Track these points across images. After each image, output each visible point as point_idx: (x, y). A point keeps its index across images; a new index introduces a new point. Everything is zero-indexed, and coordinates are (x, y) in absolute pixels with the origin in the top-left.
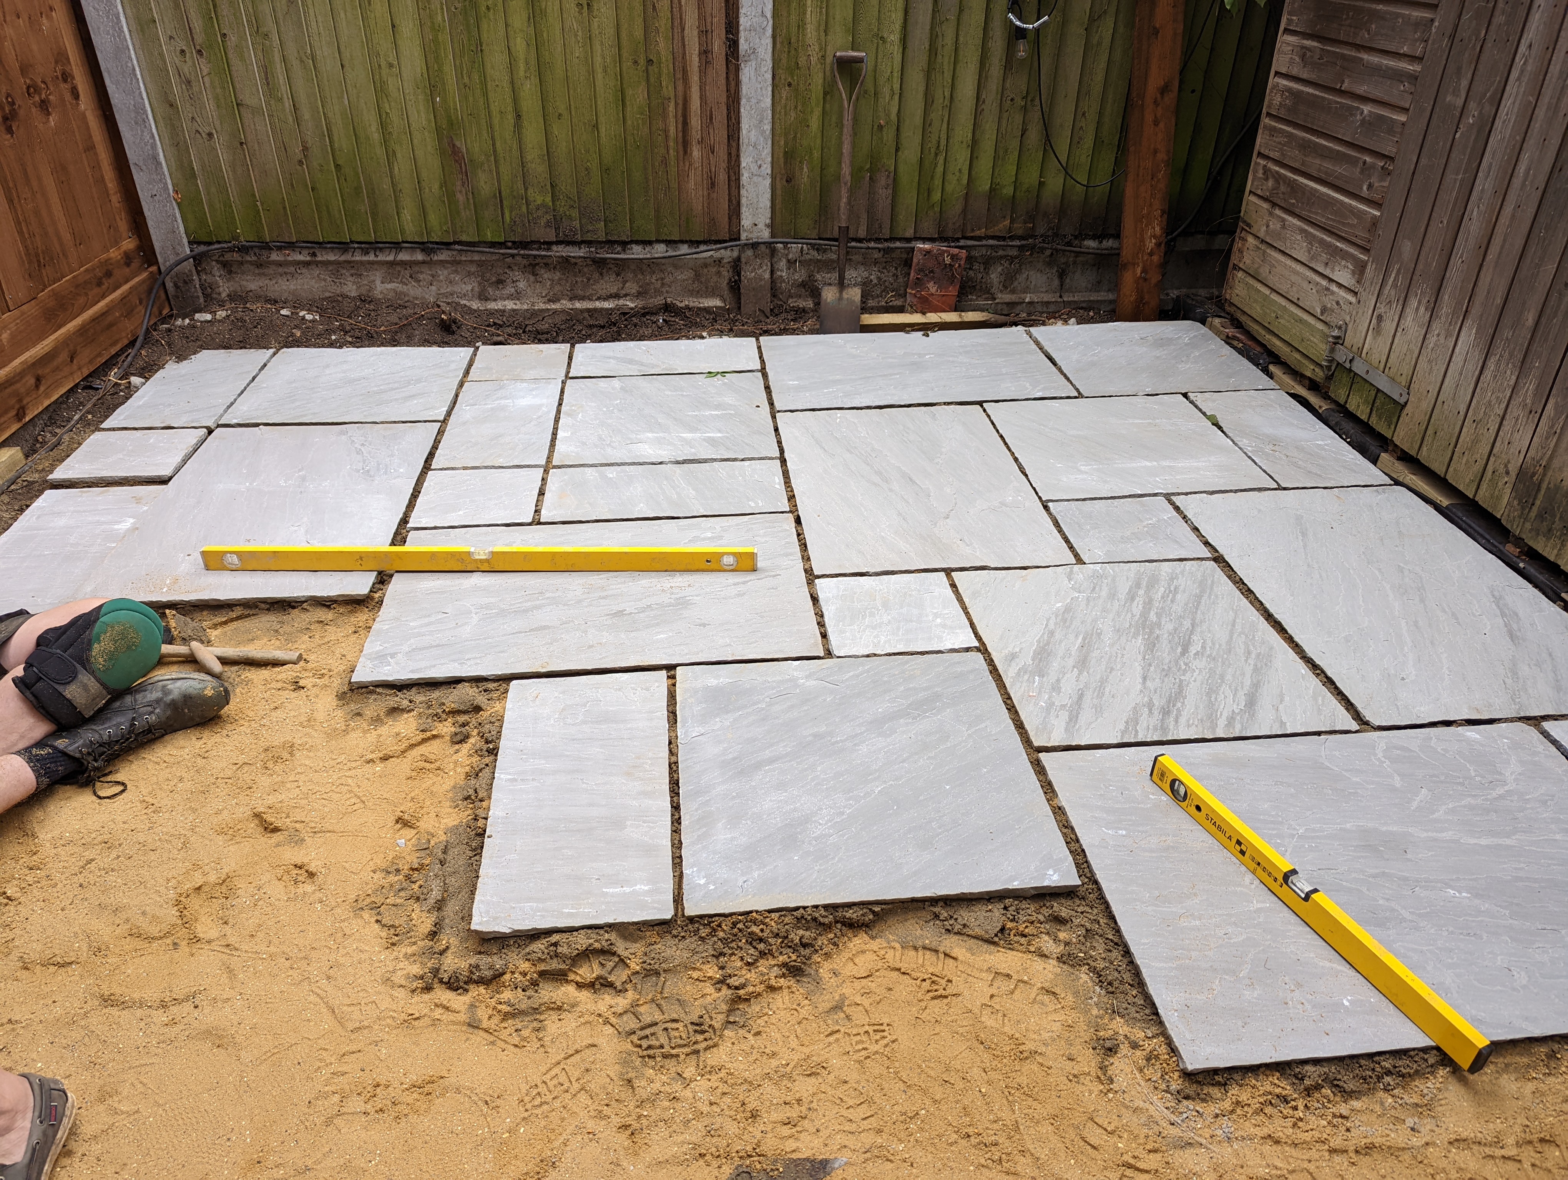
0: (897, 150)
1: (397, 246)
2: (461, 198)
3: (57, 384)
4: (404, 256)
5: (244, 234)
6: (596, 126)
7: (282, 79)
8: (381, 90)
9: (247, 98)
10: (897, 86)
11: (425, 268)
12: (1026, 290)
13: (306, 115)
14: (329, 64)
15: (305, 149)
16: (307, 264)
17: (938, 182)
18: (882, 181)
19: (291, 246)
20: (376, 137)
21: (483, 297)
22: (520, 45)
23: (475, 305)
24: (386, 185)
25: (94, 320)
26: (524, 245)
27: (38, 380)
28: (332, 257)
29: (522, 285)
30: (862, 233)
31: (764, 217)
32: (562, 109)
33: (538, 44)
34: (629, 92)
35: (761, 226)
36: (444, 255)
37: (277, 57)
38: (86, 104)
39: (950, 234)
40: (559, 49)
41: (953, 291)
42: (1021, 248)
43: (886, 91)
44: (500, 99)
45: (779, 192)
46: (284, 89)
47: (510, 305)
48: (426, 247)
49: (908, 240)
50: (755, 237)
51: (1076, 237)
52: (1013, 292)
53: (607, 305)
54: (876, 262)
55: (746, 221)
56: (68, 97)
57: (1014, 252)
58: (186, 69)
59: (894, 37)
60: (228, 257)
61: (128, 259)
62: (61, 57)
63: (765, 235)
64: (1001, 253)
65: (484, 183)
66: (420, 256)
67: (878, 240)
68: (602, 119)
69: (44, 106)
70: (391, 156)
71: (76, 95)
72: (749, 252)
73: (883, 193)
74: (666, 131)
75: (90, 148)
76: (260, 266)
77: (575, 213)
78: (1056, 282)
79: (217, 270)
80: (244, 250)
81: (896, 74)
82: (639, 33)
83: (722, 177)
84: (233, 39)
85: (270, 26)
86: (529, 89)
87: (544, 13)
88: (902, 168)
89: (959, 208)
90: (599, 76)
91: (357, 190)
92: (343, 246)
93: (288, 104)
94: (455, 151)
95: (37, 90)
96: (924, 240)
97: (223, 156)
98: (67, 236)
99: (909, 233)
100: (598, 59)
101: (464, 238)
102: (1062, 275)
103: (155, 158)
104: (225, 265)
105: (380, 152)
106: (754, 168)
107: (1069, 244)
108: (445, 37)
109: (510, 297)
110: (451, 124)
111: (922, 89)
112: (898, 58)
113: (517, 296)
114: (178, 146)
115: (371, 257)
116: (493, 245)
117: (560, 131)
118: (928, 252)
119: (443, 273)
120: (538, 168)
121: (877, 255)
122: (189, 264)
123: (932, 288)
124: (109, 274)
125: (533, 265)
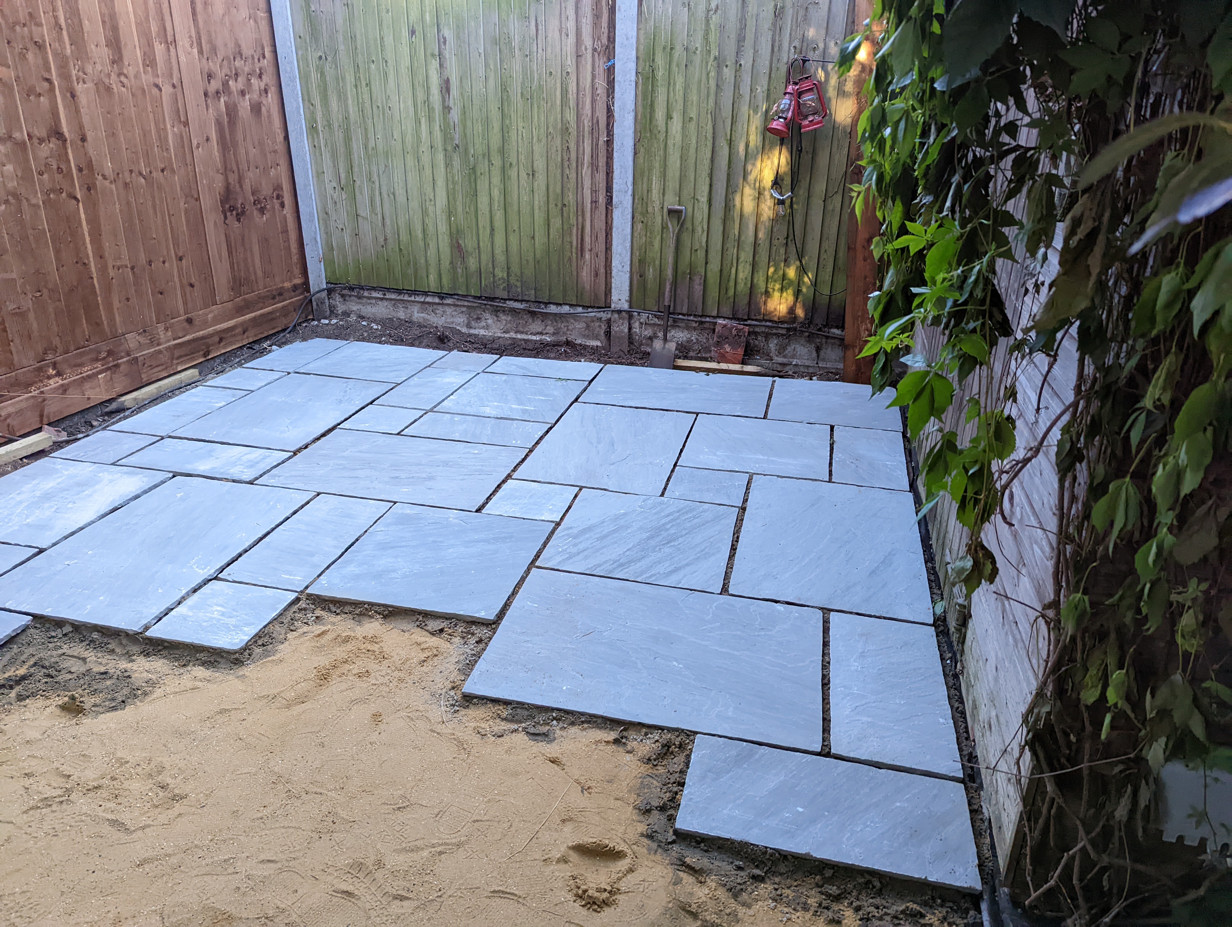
0: (706, 263)
1: (426, 294)
2: (460, 270)
3: (231, 343)
4: (429, 299)
5: (353, 281)
6: (533, 238)
7: (378, 204)
8: (424, 213)
9: (361, 212)
10: (705, 227)
11: (440, 307)
12: (794, 357)
13: (388, 222)
14: (401, 198)
15: (386, 240)
16: (381, 299)
17: (732, 283)
18: (697, 280)
19: (374, 289)
20: (420, 235)
21: (469, 326)
22: (496, 193)
23: (464, 330)
24: (423, 261)
25: (262, 315)
26: (493, 299)
27: (221, 340)
28: (393, 296)
29: (490, 321)
30: (685, 311)
31: (625, 296)
32: (516, 227)
33: (505, 193)
34: (552, 221)
35: (623, 301)
36: (449, 301)
37: (377, 193)
38: (288, 210)
39: (740, 316)
40: (515, 197)
41: (741, 351)
42: (788, 329)
43: (699, 229)
44: (484, 221)
45: (635, 282)
46: (379, 210)
47: (482, 332)
48: (442, 296)
49: (714, 317)
50: (619, 307)
51: (825, 326)
52: (785, 357)
53: (534, 338)
54: (695, 329)
55: (615, 297)
56: (277, 206)
57: (784, 331)
58: (335, 196)
59: (704, 199)
60: (345, 292)
61: (295, 288)
62: (278, 187)
63: (626, 306)
64: (774, 331)
65: (472, 263)
66: (437, 300)
67: (695, 316)
68: (537, 234)
69: (262, 211)
70: (426, 246)
71: (282, 205)
72: (616, 316)
73: (698, 289)
74: (571, 243)
75: (285, 231)
76: (359, 298)
77: (519, 284)
78: (814, 354)
79: (338, 298)
80: (351, 289)
81: (705, 220)
82: (559, 190)
83: (602, 270)
84: (358, 183)
85: (375, 178)
86: (499, 216)
87: (509, 178)
88: (709, 274)
89: (746, 300)
90: (536, 211)
91: (409, 263)
92: (399, 291)
93: (380, 216)
94: (459, 246)
95: (260, 202)
96: (725, 318)
97: (347, 240)
98: (260, 273)
99: (715, 313)
100: (536, 203)
101: (460, 293)
102: (818, 349)
103: (315, 239)
104: (343, 296)
105: (421, 243)
106: (620, 267)
107: (820, 330)
108: (458, 188)
109: (483, 328)
110: (458, 231)
111: (721, 228)
112: (706, 211)
113: (487, 327)
114: (328, 234)
115: (413, 298)
116: (475, 297)
117: (513, 239)
118: (725, 326)
119: (449, 310)
120: (501, 258)
121: (694, 325)
122: (324, 294)
123: (728, 348)
124: (280, 294)
125: (496, 311)
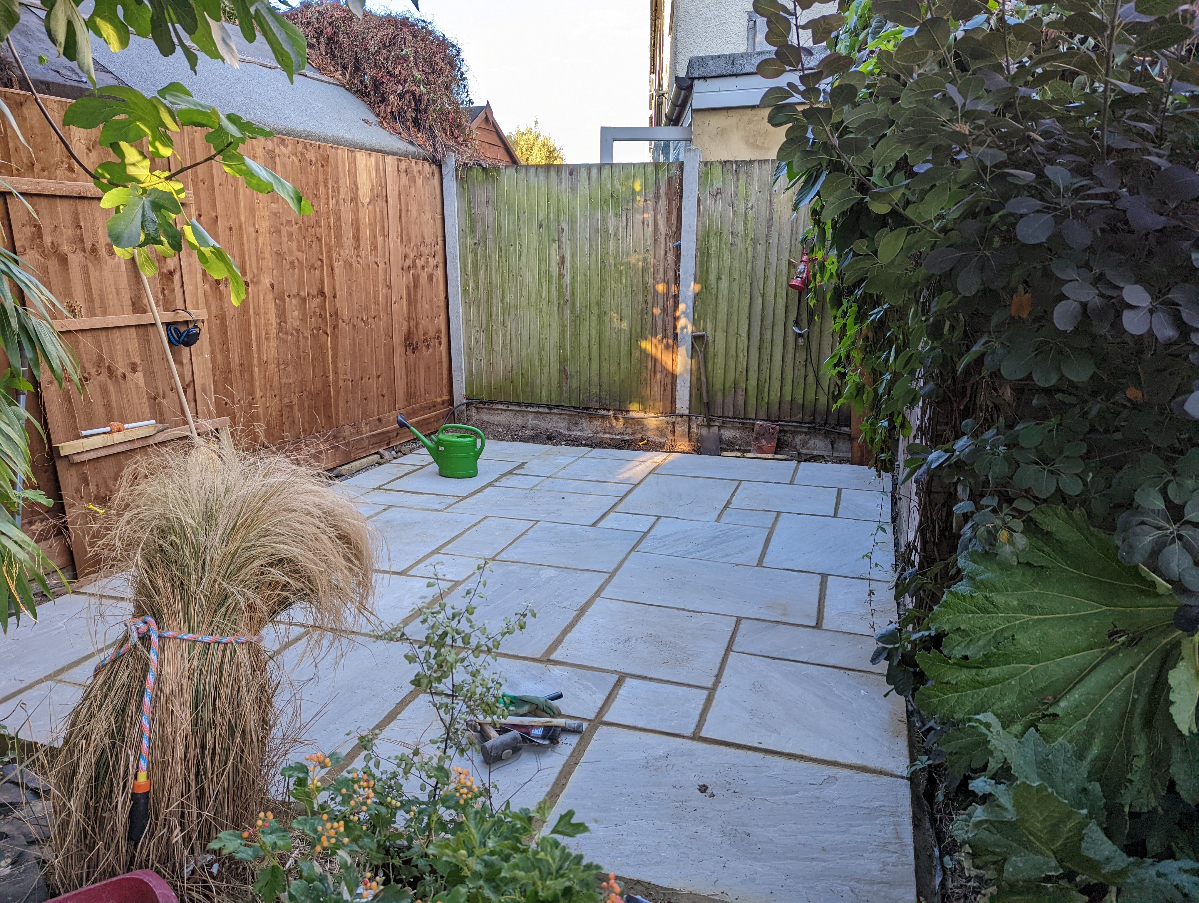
0: (747, 380)
1: (538, 406)
2: (564, 388)
3: (404, 438)
4: (541, 410)
5: (485, 397)
6: (619, 364)
7: (508, 342)
8: (542, 347)
9: (496, 348)
10: (746, 354)
11: (548, 416)
12: (814, 449)
13: (514, 354)
14: (525, 338)
15: (512, 367)
16: (505, 410)
17: (766, 394)
18: (740, 392)
19: (501, 403)
20: (537, 364)
21: (569, 429)
22: (593, 333)
23: (565, 432)
24: (538, 382)
25: (424, 420)
26: (587, 409)
27: (398, 434)
28: (515, 408)
29: (584, 425)
30: (731, 415)
31: (686, 404)
32: (607, 356)
33: (600, 332)
34: (633, 351)
35: (685, 408)
36: (556, 411)
37: (508, 334)
38: (444, 347)
39: (773, 418)
40: (608, 335)
41: (774, 444)
42: (809, 428)
43: (741, 355)
44: (584, 353)
45: (694, 394)
46: (508, 346)
47: (579, 433)
48: (550, 407)
49: (753, 420)
50: (681, 412)
51: (837, 425)
52: (808, 449)
53: (617, 437)
54: (739, 428)
55: (678, 406)
56: (437, 344)
57: (806, 430)
58: (477, 337)
59: (744, 334)
60: (478, 405)
61: (443, 402)
62: (439, 331)
63: (687, 412)
64: (799, 429)
65: (574, 383)
66: (547, 410)
67: (739, 418)
68: (622, 361)
69: (428, 346)
70: (542, 371)
71: (440, 344)
72: (679, 419)
73: (741, 399)
74: (647, 367)
75: (441, 362)
76: (489, 409)
77: (607, 397)
78: (830, 446)
79: (474, 410)
80: (484, 403)
81: (746, 349)
82: (639, 330)
83: (669, 387)
84: (495, 327)
85: (508, 323)
86: (595, 348)
87: (604, 322)
88: (749, 388)
89: (777, 407)
90: (622, 345)
91: (527, 383)
92: (519, 404)
93: (509, 350)
94: (565, 370)
95: (427, 341)
96: (761, 420)
97: (484, 368)
98: (423, 390)
99: (753, 417)
100: (622, 339)
101: (564, 404)
102: (832, 443)
103: (461, 367)
104: (477, 408)
105: (538, 370)
106: (682, 384)
107: (833, 428)
108: (567, 330)
109: (579, 430)
110: (565, 361)
111: (757, 355)
112: (746, 342)
113: (582, 430)
114: (470, 364)
115: (529, 409)
116: (575, 408)
117: (605, 365)
118: (762, 425)
119: (555, 418)
120: (595, 379)
121: (738, 425)
122: (464, 407)
123: (764, 442)
124: (434, 406)
125: (591, 417)
